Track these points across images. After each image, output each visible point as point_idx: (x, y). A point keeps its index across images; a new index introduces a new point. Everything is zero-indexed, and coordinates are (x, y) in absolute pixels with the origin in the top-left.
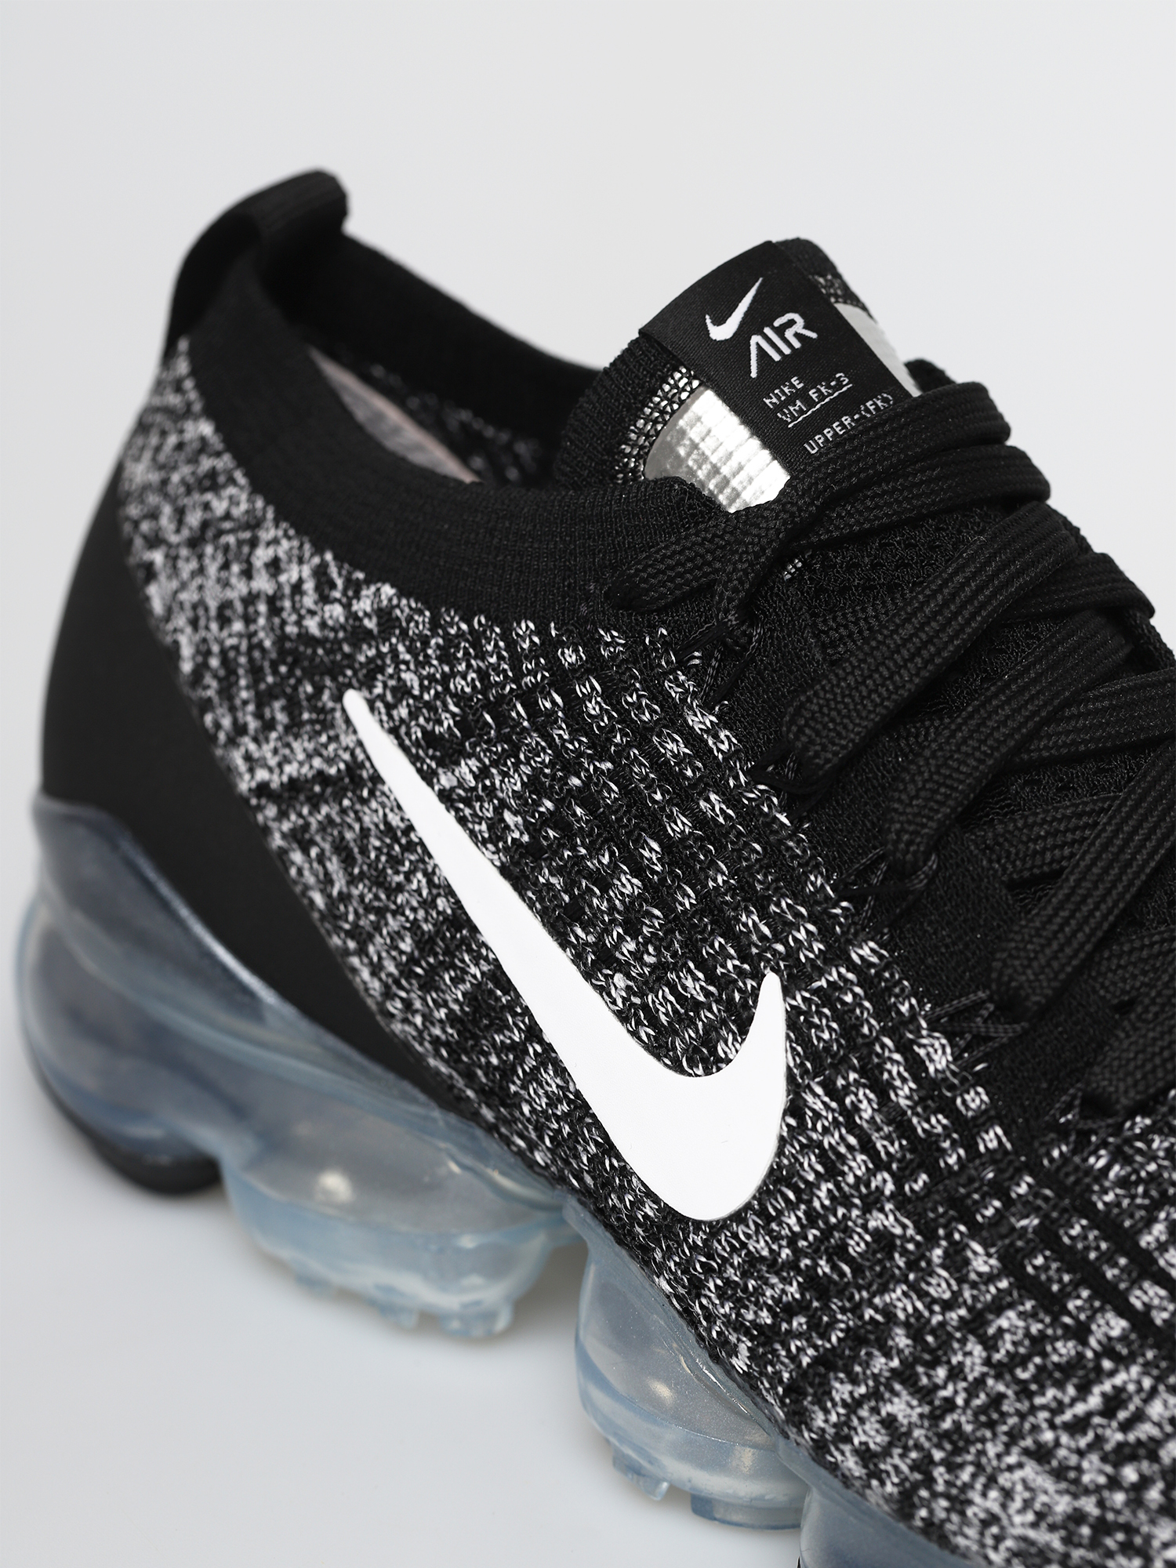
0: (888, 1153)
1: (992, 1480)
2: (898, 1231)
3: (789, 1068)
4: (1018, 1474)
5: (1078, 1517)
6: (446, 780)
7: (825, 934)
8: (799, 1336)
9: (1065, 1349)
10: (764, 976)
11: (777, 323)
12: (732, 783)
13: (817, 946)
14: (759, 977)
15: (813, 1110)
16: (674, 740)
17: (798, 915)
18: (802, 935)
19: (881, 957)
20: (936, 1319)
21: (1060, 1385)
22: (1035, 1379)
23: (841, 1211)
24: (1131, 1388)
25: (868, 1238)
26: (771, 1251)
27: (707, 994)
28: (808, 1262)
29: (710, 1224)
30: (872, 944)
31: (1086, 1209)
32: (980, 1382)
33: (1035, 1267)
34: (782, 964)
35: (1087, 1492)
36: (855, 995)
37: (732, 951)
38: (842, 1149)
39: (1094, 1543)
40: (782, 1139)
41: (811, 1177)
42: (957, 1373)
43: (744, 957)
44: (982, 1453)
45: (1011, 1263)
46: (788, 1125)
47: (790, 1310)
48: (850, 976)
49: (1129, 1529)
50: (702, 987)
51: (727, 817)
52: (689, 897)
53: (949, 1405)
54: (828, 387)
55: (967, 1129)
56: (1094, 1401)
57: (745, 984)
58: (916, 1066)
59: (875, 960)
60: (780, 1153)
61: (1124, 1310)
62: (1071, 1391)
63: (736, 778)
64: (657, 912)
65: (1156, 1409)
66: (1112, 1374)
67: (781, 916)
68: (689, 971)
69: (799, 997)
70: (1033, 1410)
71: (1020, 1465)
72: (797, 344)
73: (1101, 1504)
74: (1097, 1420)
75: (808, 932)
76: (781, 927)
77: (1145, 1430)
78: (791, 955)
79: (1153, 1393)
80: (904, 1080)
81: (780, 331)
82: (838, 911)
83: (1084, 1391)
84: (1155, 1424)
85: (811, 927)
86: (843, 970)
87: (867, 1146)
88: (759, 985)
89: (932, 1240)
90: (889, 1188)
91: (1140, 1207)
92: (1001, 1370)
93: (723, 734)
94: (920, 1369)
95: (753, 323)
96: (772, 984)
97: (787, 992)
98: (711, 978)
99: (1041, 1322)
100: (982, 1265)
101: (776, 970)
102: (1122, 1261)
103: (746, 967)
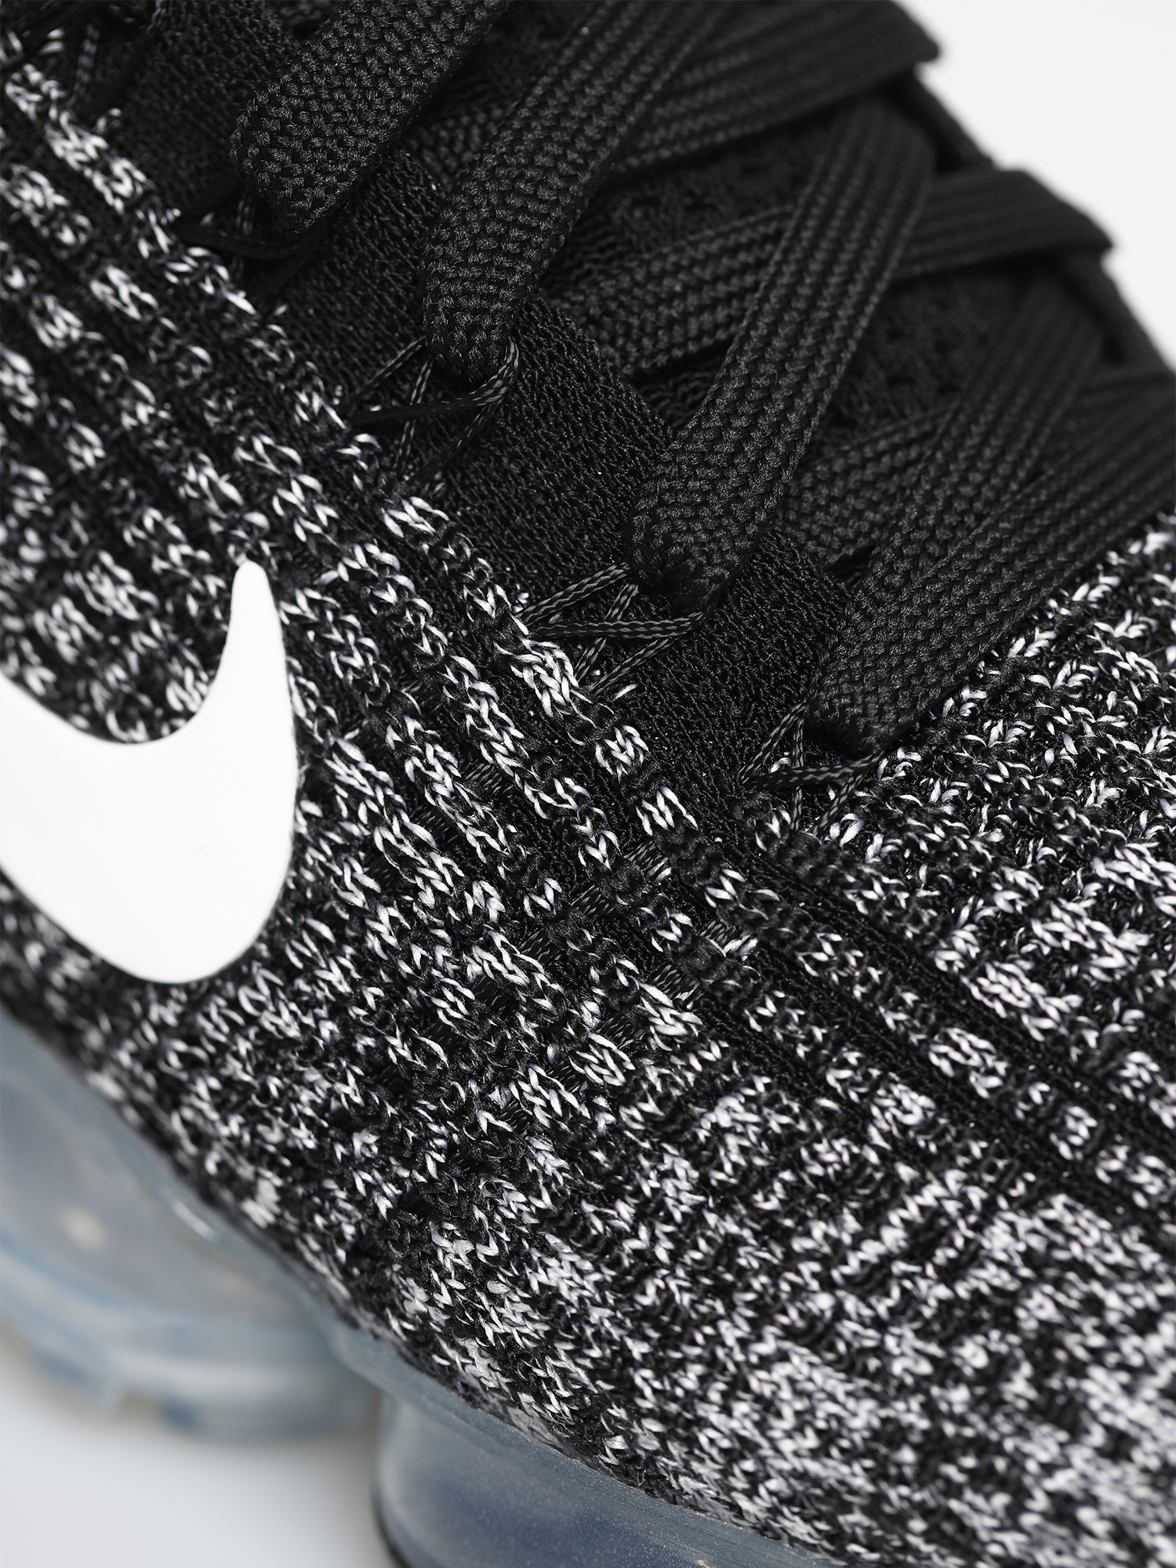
0: (488, 850)
1: (738, 1385)
2: (520, 978)
3: (298, 720)
4: (781, 1371)
5: (892, 1434)
7: (335, 488)
8: (367, 1164)
9: (833, 1153)
10: (235, 568)
12: (144, 248)
13: (324, 512)
14: (228, 571)
15: (349, 788)
16: (34, 184)
17: (284, 462)
18: (295, 496)
19: (436, 522)
20: (604, 1120)
21: (830, 1214)
22: (789, 1206)
23: (418, 953)
24: (951, 1207)
25: (468, 993)
26: (303, 1027)
27: (141, 606)
28: (370, 1041)
30: (419, 502)
31: (839, 916)
32: (695, 1219)
33: (761, 1020)
34: (265, 547)
35: (903, 1391)
36: (400, 590)
37: (176, 532)
38: (409, 850)
39: (925, 1474)
40: (298, 838)
41: (359, 900)
42: (651, 1210)
43: (197, 537)
44: (717, 1340)
46: (307, 816)
47: (345, 1123)
48: (388, 558)
49: (982, 1447)
50: (131, 597)
51: (142, 307)
52: (90, 445)
53: (646, 1263)
56: (893, 1236)
57: (204, 584)
58: (518, 700)
59: (427, 527)
60: (297, 862)
61: (923, 1078)
62: (851, 1224)
63: (152, 239)
64: (36, 475)
65: (998, 1239)
66: (915, 1188)
67: (256, 467)
68: (105, 570)
69: (301, 600)
70: (792, 1260)
71: (783, 1357)
73: (930, 1409)
74: (900, 1267)
75: (305, 489)
76: (259, 485)
77: (987, 1277)
78: (280, 529)
79: (990, 1210)
80: (501, 726)
82: (354, 451)
83: (872, 1220)
84: (1000, 1264)
85: (310, 481)
86: (373, 549)
87: (450, 840)
88: (230, 584)
89: (577, 985)
90: (495, 907)
91: (925, 903)
92: (726, 1199)
93: (120, 166)
94: (588, 1208)
97: (280, 592)
98: (144, 578)
99: (786, 1111)
100: (670, 1023)
101: (256, 557)
102: (910, 997)
103: (203, 555)
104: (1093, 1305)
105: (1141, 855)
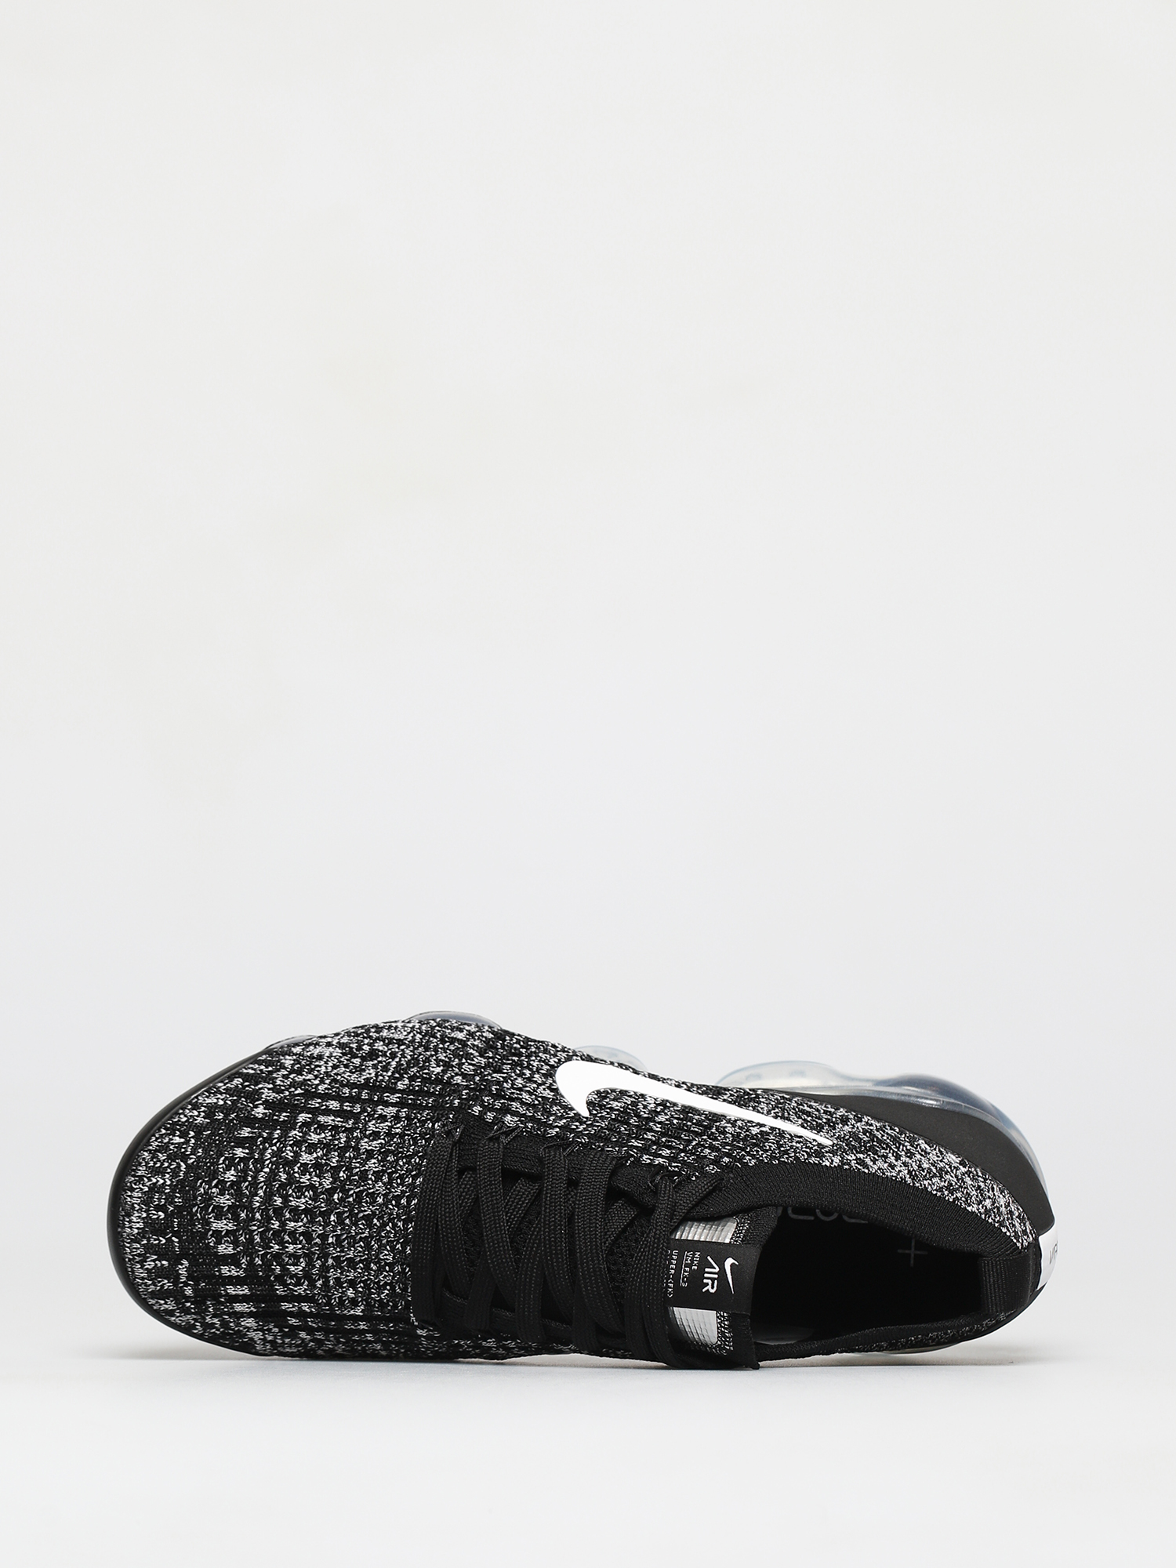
3: (564, 1098)
14: (591, 1114)
18: (582, 1127)
20: (463, 1061)
23: (518, 1072)
24: (384, 1073)
26: (539, 1056)
27: (609, 1105)
29: (570, 1061)
38: (529, 1086)
40: (555, 1083)
41: (538, 1076)
54: (686, 1277)
61: (399, 1091)
65: (372, 1071)
66: (393, 1073)
72: (705, 1281)
74: (389, 1060)
76: (590, 1126)
79: (377, 1076)
80: (517, 1108)
81: (713, 1280)
82: (572, 1136)
85: (579, 1130)
90: (503, 1084)
93: (648, 1161)
95: (722, 1272)
99: (426, 1074)
100: (458, 1079)
101: (587, 1118)
102: (410, 1102)
103: (598, 1114)
104: (346, 1066)
105: (376, 1147)
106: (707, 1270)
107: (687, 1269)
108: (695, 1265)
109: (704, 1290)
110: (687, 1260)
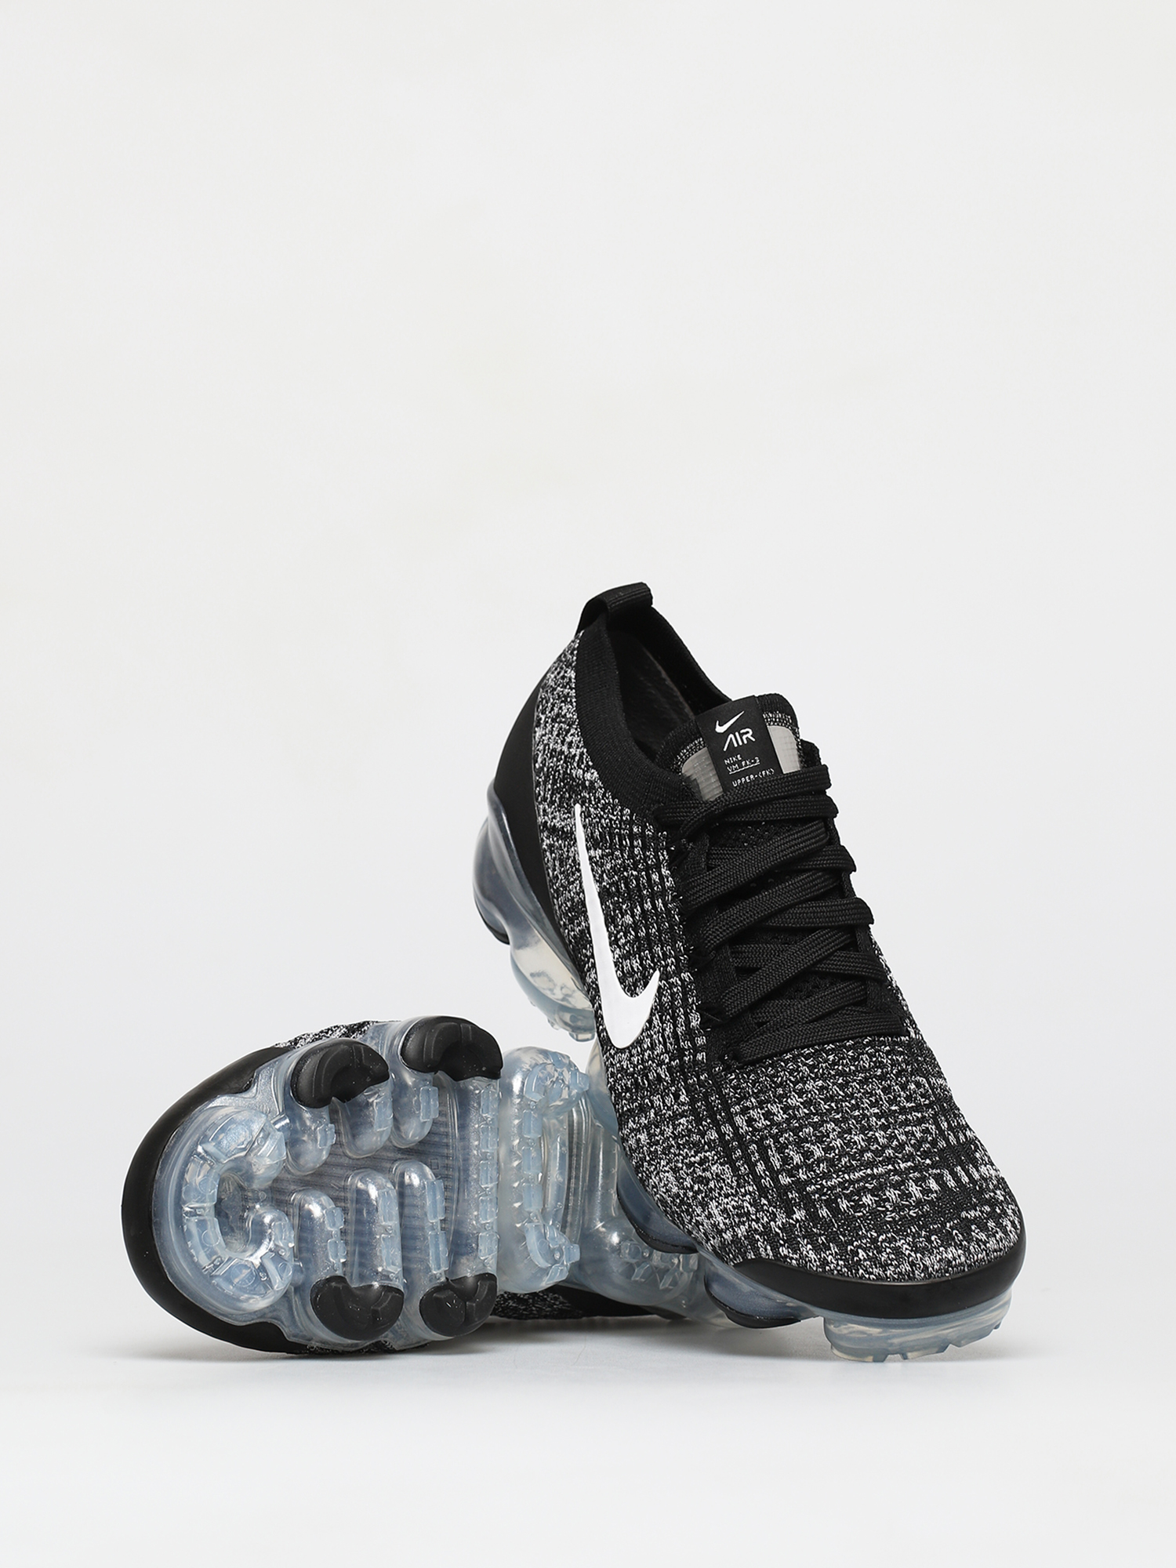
0: (670, 1048)
1: (658, 1173)
2: (663, 1077)
4: (667, 1174)
5: (678, 1196)
6: (592, 852)
7: (677, 964)
8: (626, 1099)
9: (696, 1138)
11: (742, 731)
12: (667, 898)
13: (674, 968)
14: (655, 970)
15: (654, 1024)
17: (671, 954)
18: (670, 961)
19: (690, 979)
20: (664, 1111)
21: (690, 1149)
22: (683, 1145)
23: (650, 1062)
24: (710, 1158)
25: (655, 1075)
26: (627, 1066)
27: (638, 969)
28: (636, 1076)
29: (617, 1049)
30: (688, 974)
31: (720, 1093)
32: (668, 1138)
33: (698, 1106)
34: (662, 969)
35: (683, 1188)
36: (678, 989)
37: (649, 957)
38: (657, 1042)
40: (643, 1029)
41: (646, 1046)
42: (662, 1133)
43: (652, 960)
44: (660, 1163)
45: (693, 1102)
46: (646, 1026)
47: (628, 1090)
48: (679, 982)
49: (689, 1205)
50: (638, 966)
52: (643, 932)
53: (657, 1143)
54: (750, 762)
55: (696, 1050)
56: (698, 1158)
58: (688, 1022)
59: (688, 979)
60: (641, 1034)
61: (718, 1131)
62: (693, 1153)
63: (669, 897)
64: (633, 933)
65: (714, 1168)
66: (706, 1151)
67: (666, 952)
68: (636, 958)
69: (663, 983)
70: (680, 1154)
71: (668, 1172)
72: (745, 742)
73: (685, 1194)
74: (696, 1165)
75: (672, 961)
76: (665, 956)
77: (708, 1174)
78: (665, 967)
79: (716, 1161)
80: (682, 1026)
81: (741, 735)
82: (682, 958)
83: (696, 1153)
84: (711, 1173)
85: (674, 960)
86: (678, 979)
87: (665, 1045)
89: (673, 1084)
90: (667, 1060)
91: (735, 1097)
92: (675, 1138)
93: (670, 879)
94: (653, 1127)
95: (731, 730)
96: (657, 974)
98: (641, 964)
99: (692, 1125)
100: (683, 1098)
101: (660, 970)
102: (723, 1114)
103: (652, 965)
104: (721, 1188)
105: (777, 1107)
106: (736, 745)
107: (743, 763)
108: (737, 758)
109: (754, 740)
110: (736, 769)
